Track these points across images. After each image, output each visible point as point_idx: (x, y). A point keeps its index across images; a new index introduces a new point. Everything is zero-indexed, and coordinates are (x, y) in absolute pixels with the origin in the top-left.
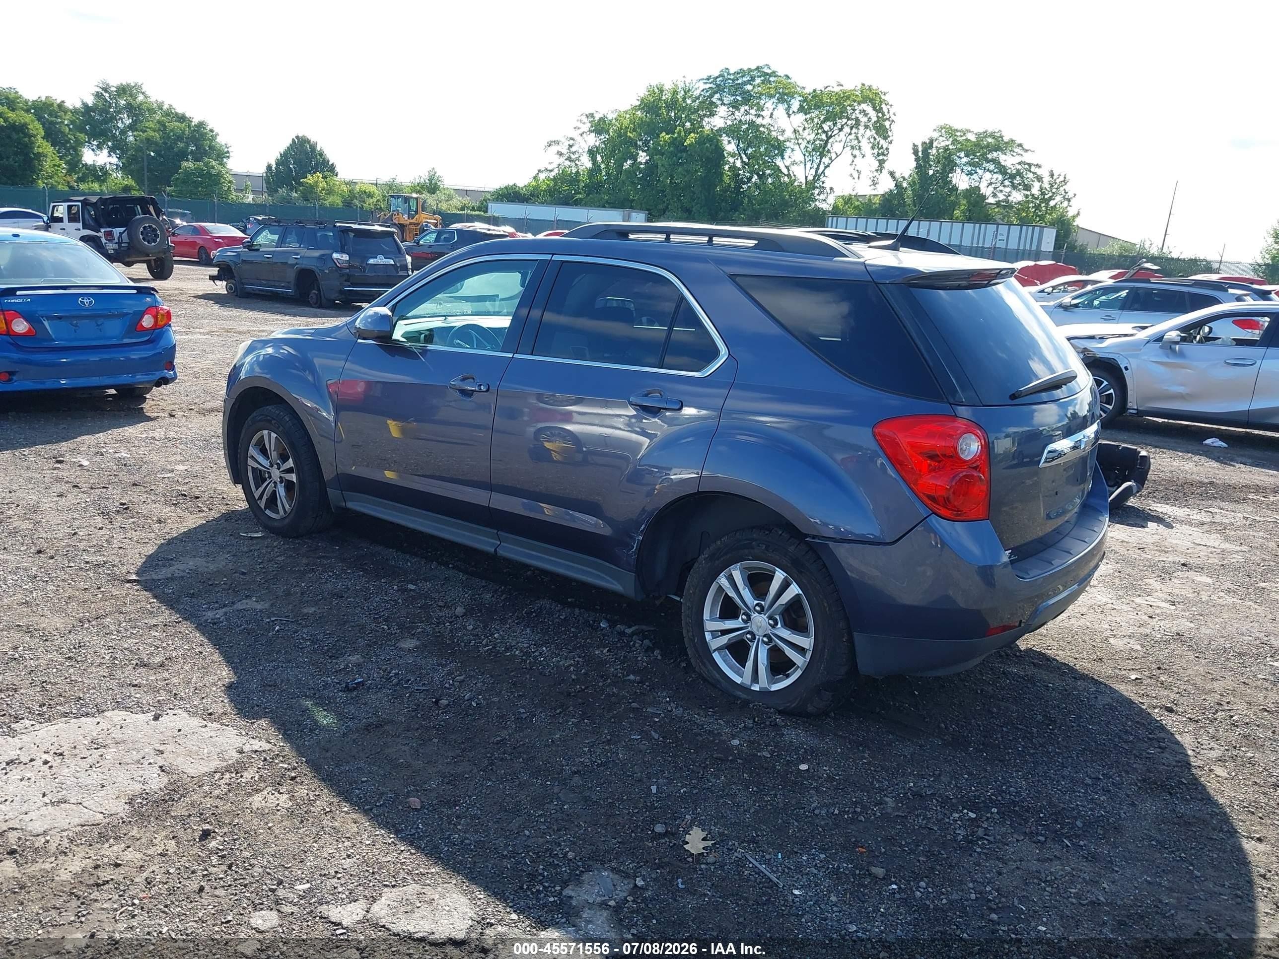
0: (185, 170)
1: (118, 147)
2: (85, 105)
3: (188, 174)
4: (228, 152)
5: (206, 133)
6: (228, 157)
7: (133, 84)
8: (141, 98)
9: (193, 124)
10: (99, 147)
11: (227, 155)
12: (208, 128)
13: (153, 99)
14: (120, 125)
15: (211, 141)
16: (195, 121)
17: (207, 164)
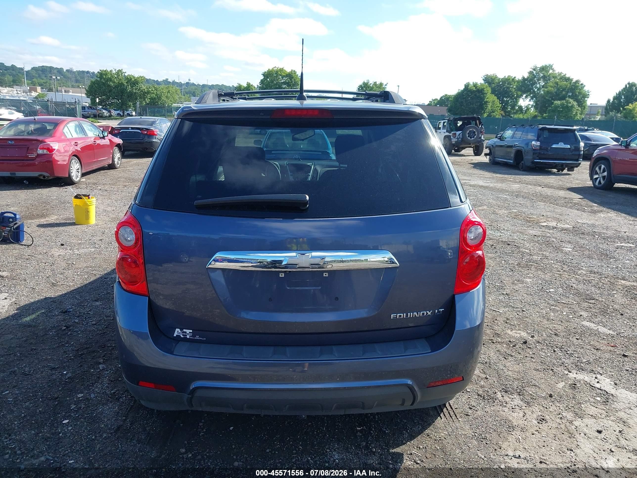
0: (555, 105)
1: (535, 96)
2: (524, 78)
3: (557, 107)
4: (589, 95)
5: (578, 86)
6: (588, 97)
7: (548, 65)
8: (551, 71)
9: (573, 82)
10: (526, 97)
11: (588, 96)
12: (580, 83)
13: (556, 72)
14: (538, 86)
15: (580, 89)
16: (574, 80)
17: (567, 102)
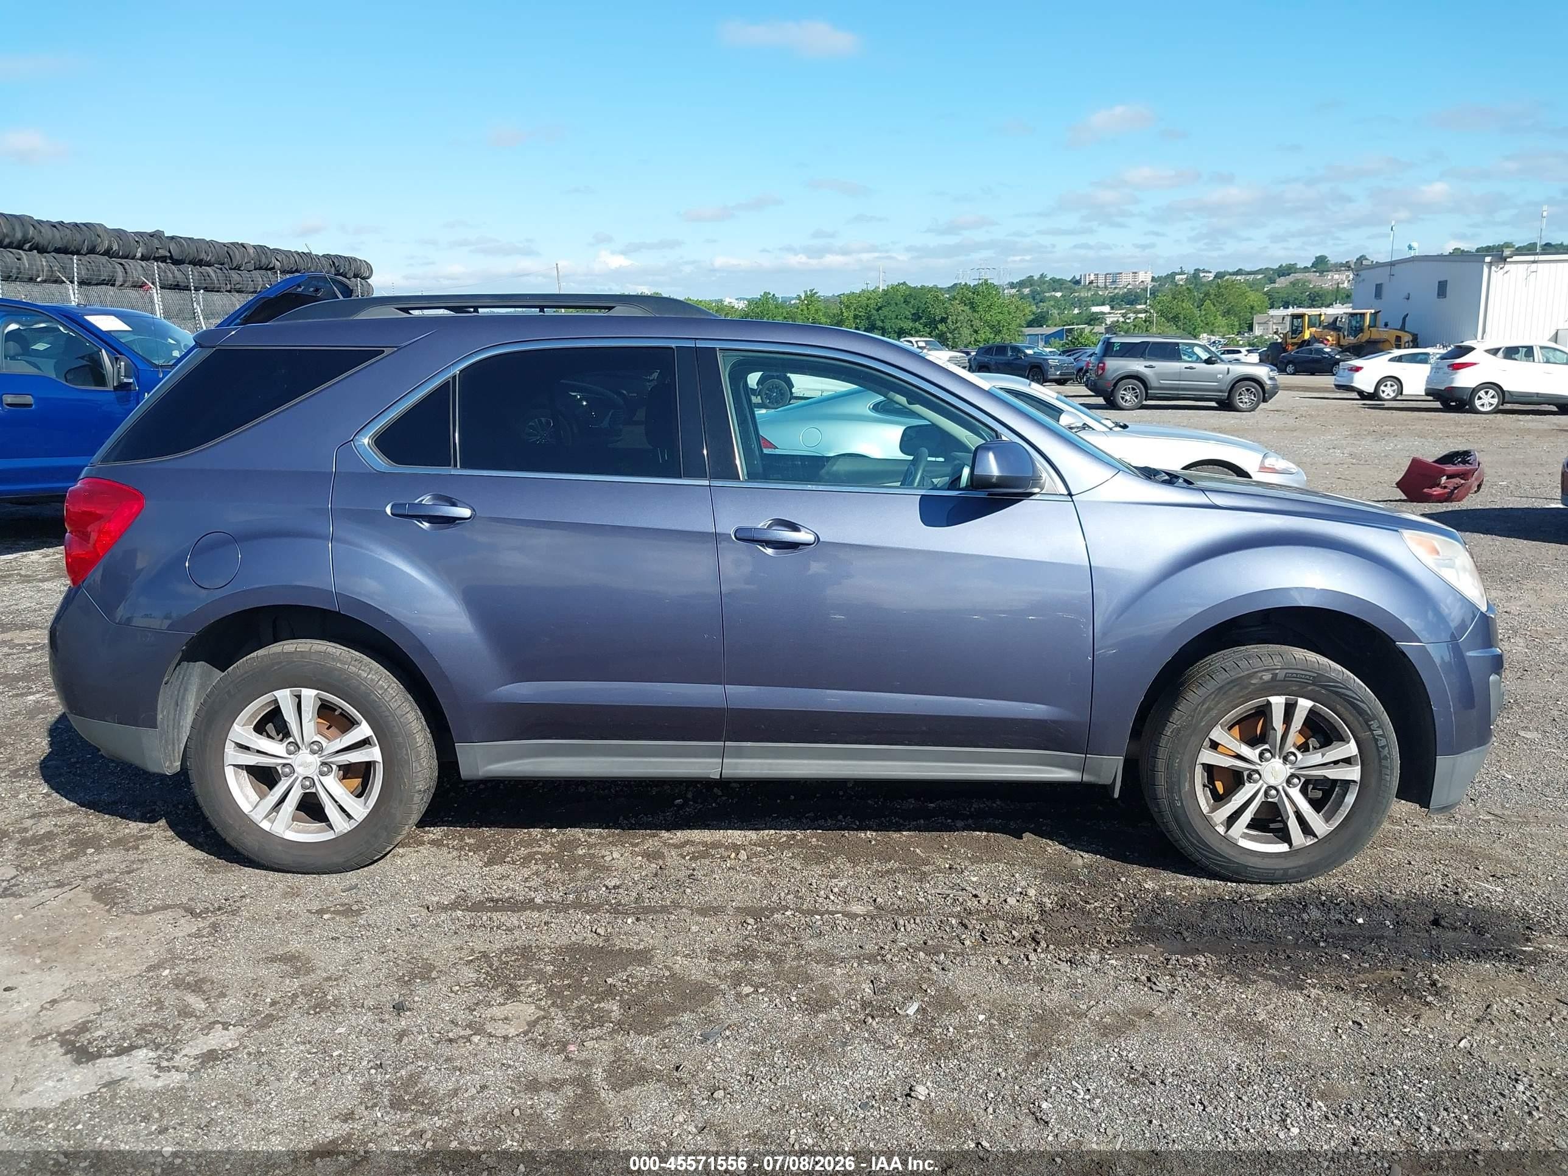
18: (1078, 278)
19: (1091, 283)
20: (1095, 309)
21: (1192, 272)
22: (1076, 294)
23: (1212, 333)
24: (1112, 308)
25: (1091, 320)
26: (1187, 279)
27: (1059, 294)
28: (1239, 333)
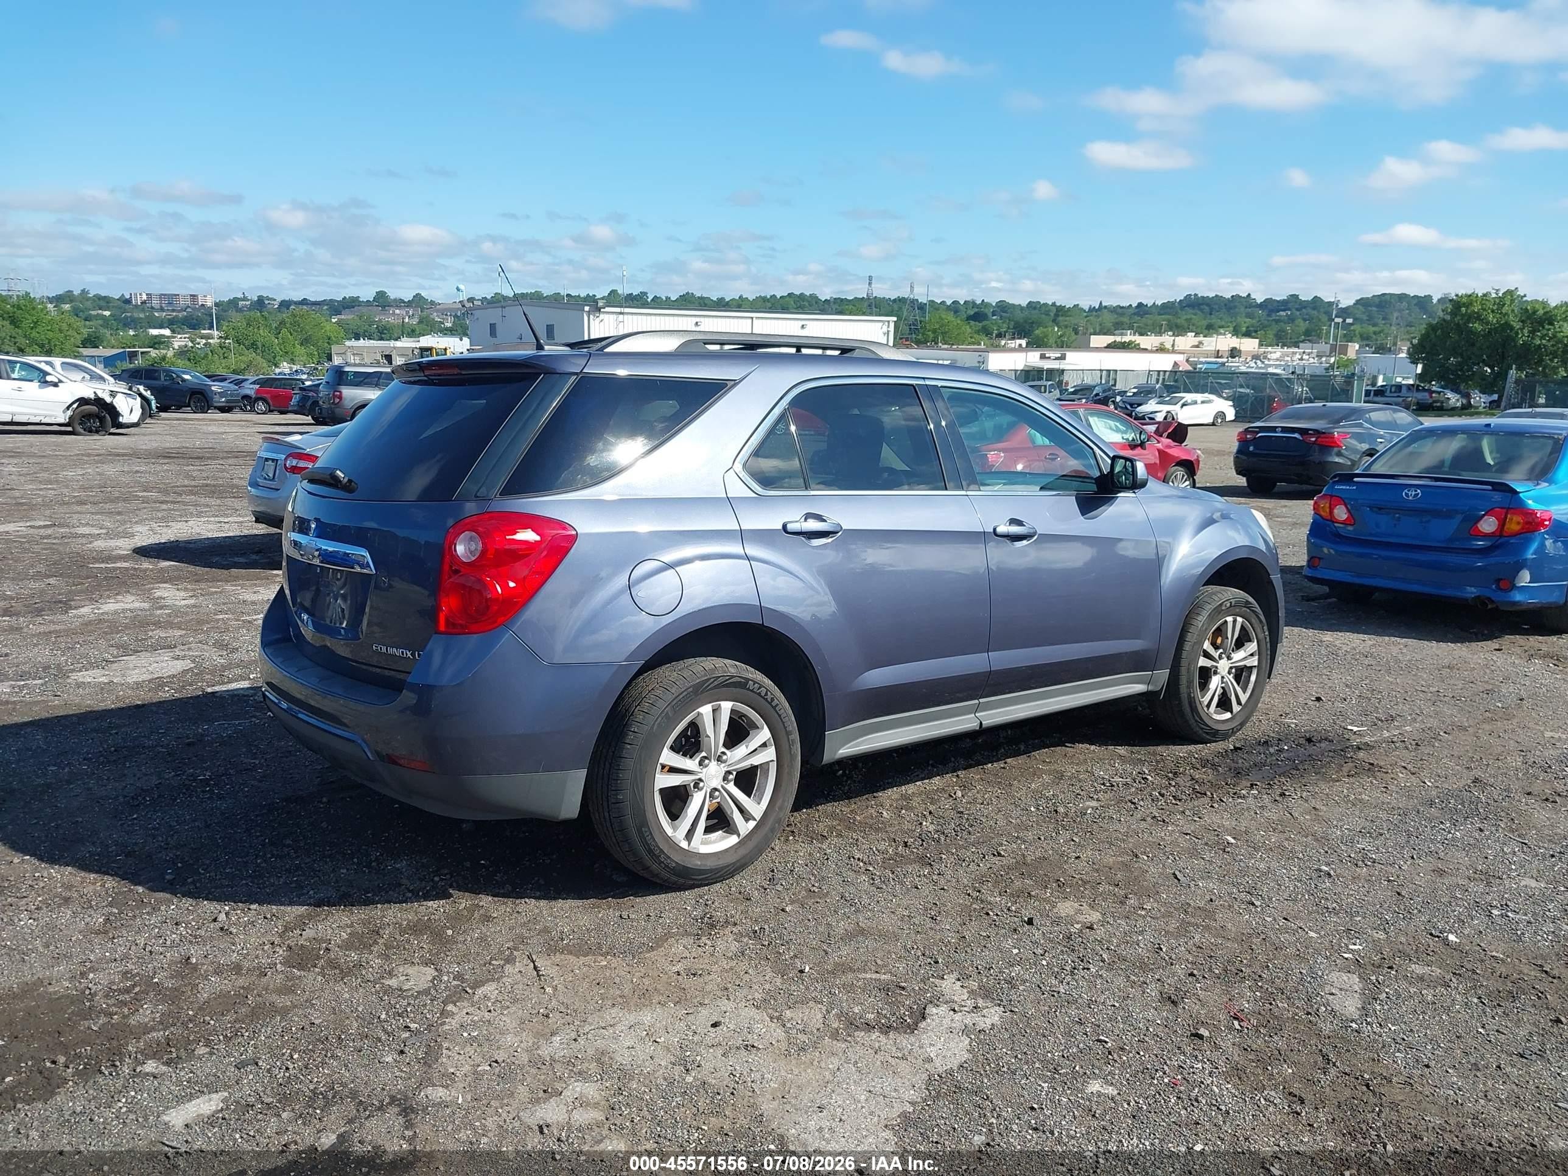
18: (128, 297)
19: (144, 303)
20: (154, 332)
21: (256, 299)
22: (129, 314)
23: (292, 361)
24: (173, 331)
25: (155, 343)
26: (250, 305)
27: (107, 313)
28: (319, 363)
